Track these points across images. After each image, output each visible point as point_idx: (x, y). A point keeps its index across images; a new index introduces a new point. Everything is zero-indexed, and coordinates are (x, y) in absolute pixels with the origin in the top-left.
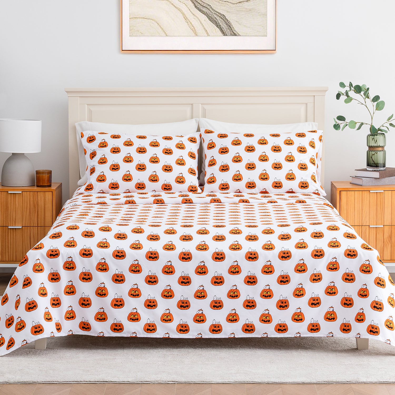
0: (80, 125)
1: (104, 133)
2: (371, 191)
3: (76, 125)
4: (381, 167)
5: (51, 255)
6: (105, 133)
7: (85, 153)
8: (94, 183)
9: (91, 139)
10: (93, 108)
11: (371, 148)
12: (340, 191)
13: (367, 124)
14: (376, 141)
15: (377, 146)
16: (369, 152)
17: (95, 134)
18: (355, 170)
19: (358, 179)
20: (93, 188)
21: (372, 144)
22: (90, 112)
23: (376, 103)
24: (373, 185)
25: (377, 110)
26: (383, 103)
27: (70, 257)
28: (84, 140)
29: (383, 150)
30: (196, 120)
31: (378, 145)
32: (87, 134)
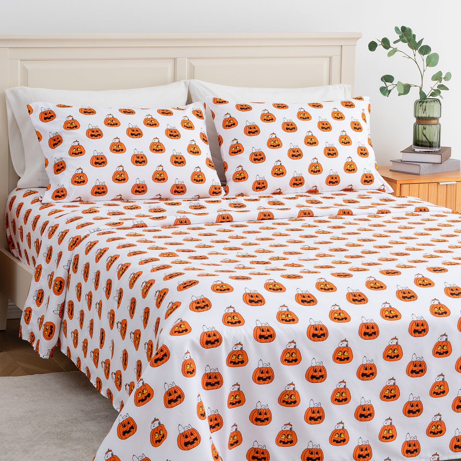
0: (15, 93)
1: (64, 106)
2: (441, 184)
3: (8, 92)
4: (435, 147)
5: (208, 343)
6: (66, 105)
7: (39, 139)
8: (68, 187)
9: (48, 116)
10: (30, 66)
11: (420, 120)
12: (401, 184)
13: (416, 86)
14: (425, 110)
15: (426, 117)
16: (417, 125)
17: (52, 107)
18: (401, 152)
19: (406, 165)
20: (66, 194)
21: (421, 114)
22: (25, 72)
23: (426, 56)
24: (431, 173)
25: (429, 66)
26: (436, 56)
27: (240, 344)
28: (35, 118)
29: (438, 124)
30: (185, 83)
31: (428, 116)
32: (39, 107)
